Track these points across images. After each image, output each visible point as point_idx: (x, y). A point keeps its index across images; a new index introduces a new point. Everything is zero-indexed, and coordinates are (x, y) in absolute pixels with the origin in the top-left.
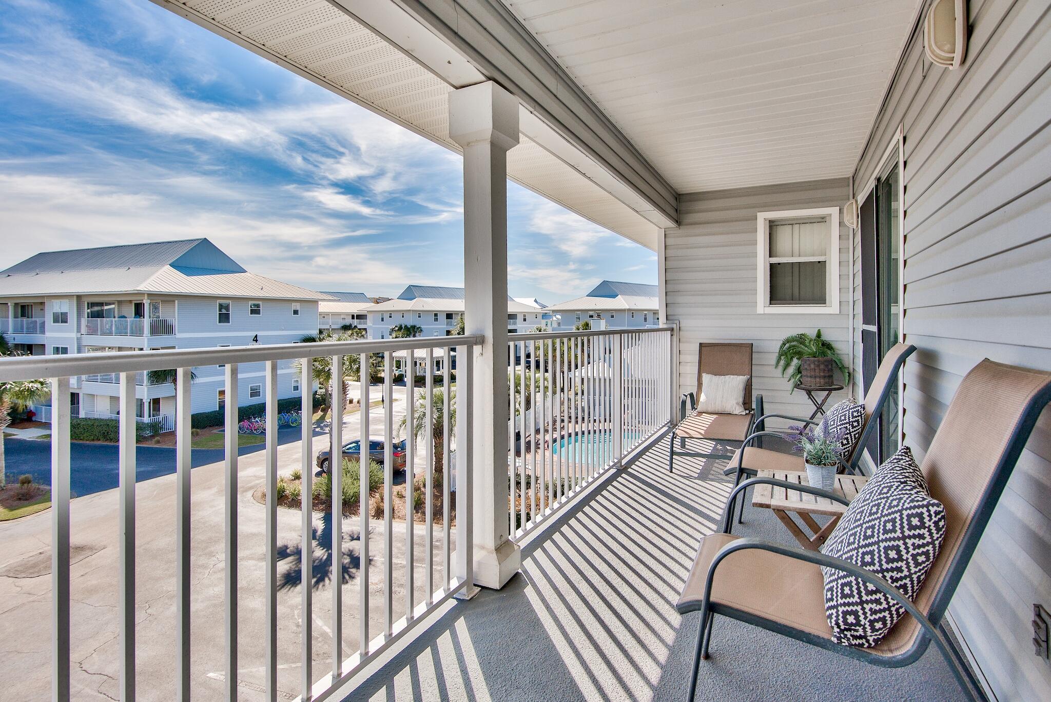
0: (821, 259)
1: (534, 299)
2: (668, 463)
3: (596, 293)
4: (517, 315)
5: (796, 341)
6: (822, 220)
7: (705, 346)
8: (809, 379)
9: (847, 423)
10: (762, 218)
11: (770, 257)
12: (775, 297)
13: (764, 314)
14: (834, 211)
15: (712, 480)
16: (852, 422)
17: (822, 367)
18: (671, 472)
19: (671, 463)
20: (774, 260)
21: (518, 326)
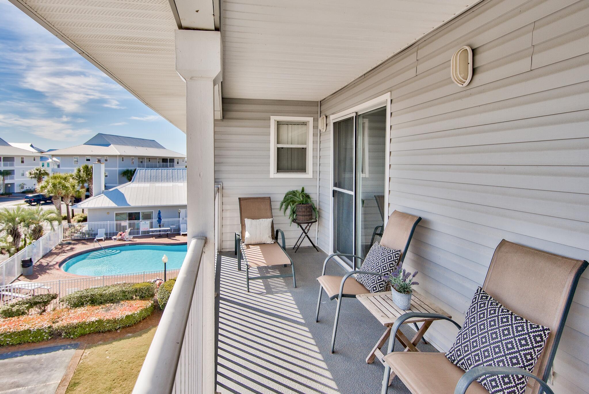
0: (304, 146)
1: (30, 144)
2: (246, 286)
3: (93, 142)
4: (14, 157)
5: (292, 194)
6: (304, 124)
7: (243, 200)
8: (301, 217)
9: (393, 261)
10: (274, 119)
11: (277, 144)
12: (280, 169)
13: (274, 178)
14: (310, 120)
15: (277, 293)
16: (395, 260)
17: (308, 210)
18: (249, 292)
19: (248, 285)
20: (280, 146)
21: (16, 167)
